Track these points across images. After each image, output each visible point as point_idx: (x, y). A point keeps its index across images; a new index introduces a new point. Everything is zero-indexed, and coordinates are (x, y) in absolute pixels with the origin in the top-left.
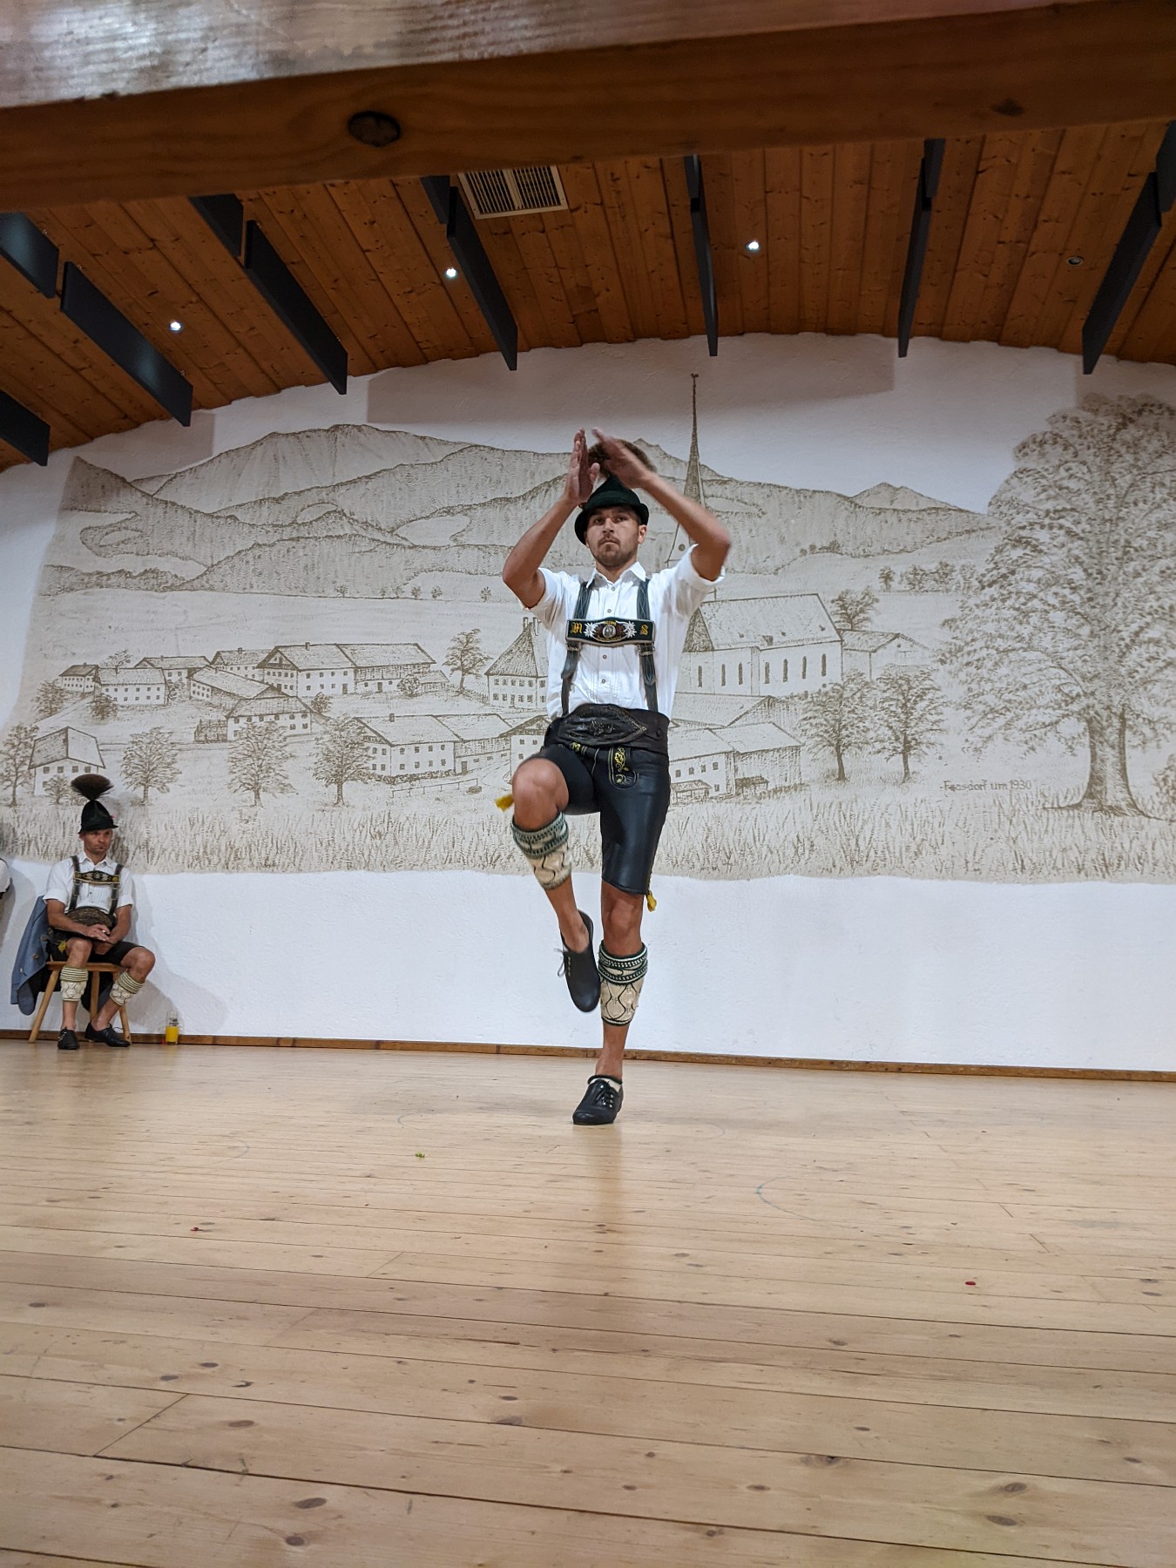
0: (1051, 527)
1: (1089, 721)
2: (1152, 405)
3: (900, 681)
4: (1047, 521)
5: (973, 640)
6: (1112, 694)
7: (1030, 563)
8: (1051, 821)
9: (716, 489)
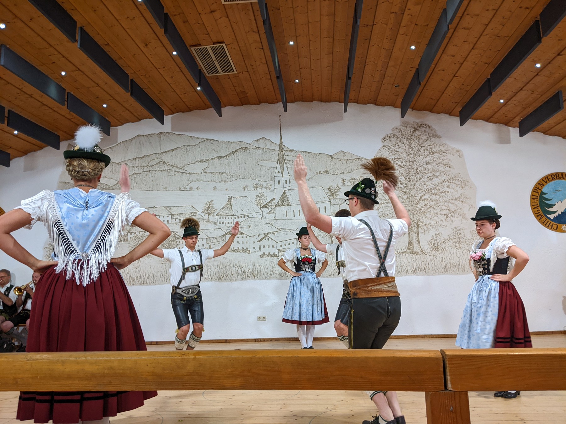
2: (423, 125)
6: (414, 216)
9: (289, 153)
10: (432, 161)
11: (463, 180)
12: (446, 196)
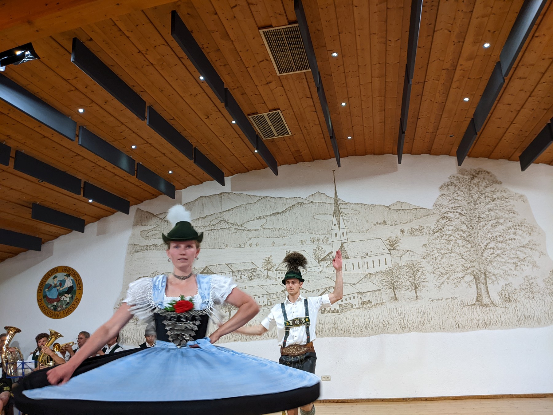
0: (454, 212)
1: (474, 276)
2: (482, 171)
3: (411, 266)
4: (452, 210)
5: (433, 251)
6: (481, 266)
7: (448, 224)
8: (466, 310)
9: (344, 206)
10: (494, 208)
11: (530, 226)
12: (514, 244)
